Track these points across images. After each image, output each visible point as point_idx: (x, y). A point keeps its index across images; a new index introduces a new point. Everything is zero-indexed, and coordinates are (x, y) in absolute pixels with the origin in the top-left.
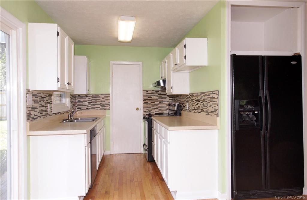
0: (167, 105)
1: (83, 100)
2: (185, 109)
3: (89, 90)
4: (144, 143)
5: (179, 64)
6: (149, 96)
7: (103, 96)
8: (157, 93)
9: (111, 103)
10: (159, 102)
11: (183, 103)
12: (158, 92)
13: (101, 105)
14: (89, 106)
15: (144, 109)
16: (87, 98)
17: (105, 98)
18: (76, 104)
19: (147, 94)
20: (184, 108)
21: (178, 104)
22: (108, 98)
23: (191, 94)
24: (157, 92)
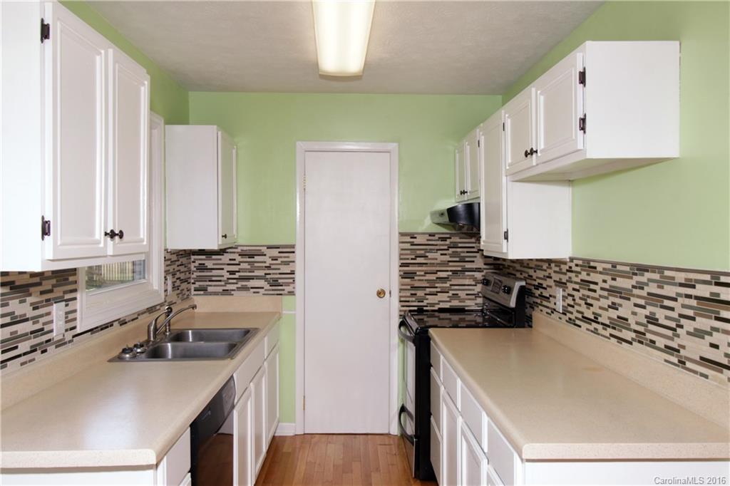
0: (477, 282)
1: (214, 264)
2: (547, 307)
3: (225, 236)
4: (400, 406)
5: (541, 151)
6: (418, 252)
7: (275, 253)
8: (443, 243)
9: (297, 273)
10: (450, 273)
11: (540, 286)
12: (450, 238)
13: (266, 280)
14: (230, 281)
15: (401, 294)
16: (225, 258)
17: (281, 257)
18: (193, 276)
19: (413, 244)
20: (545, 303)
21: (522, 288)
22: (288, 257)
23: (580, 262)
24: (444, 239)
